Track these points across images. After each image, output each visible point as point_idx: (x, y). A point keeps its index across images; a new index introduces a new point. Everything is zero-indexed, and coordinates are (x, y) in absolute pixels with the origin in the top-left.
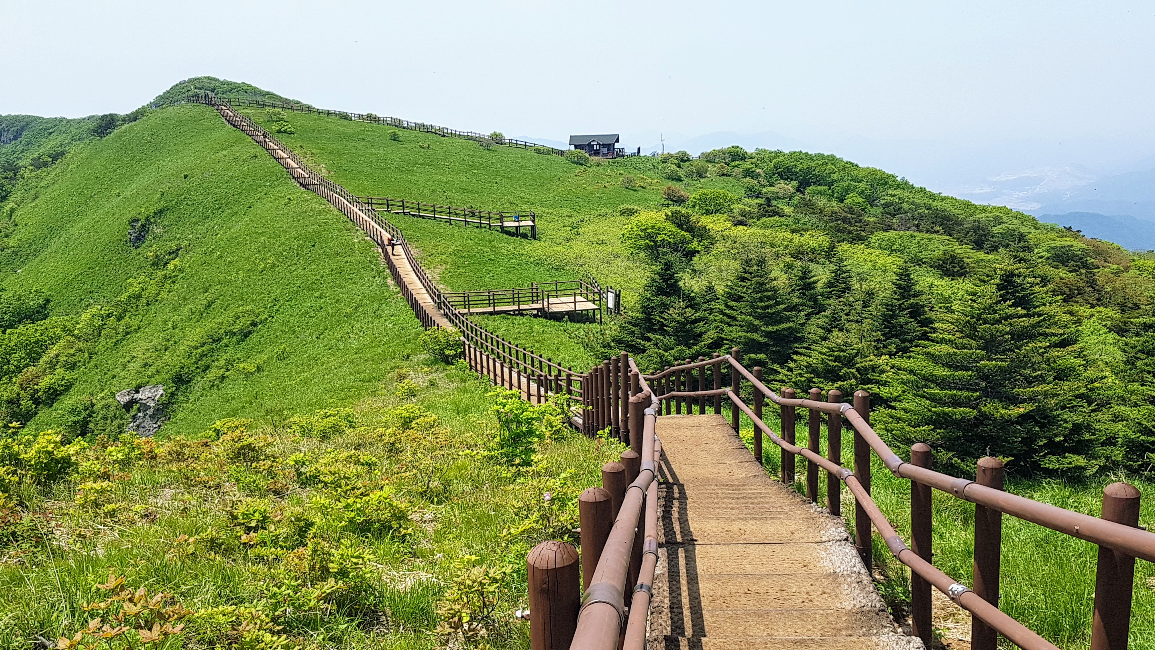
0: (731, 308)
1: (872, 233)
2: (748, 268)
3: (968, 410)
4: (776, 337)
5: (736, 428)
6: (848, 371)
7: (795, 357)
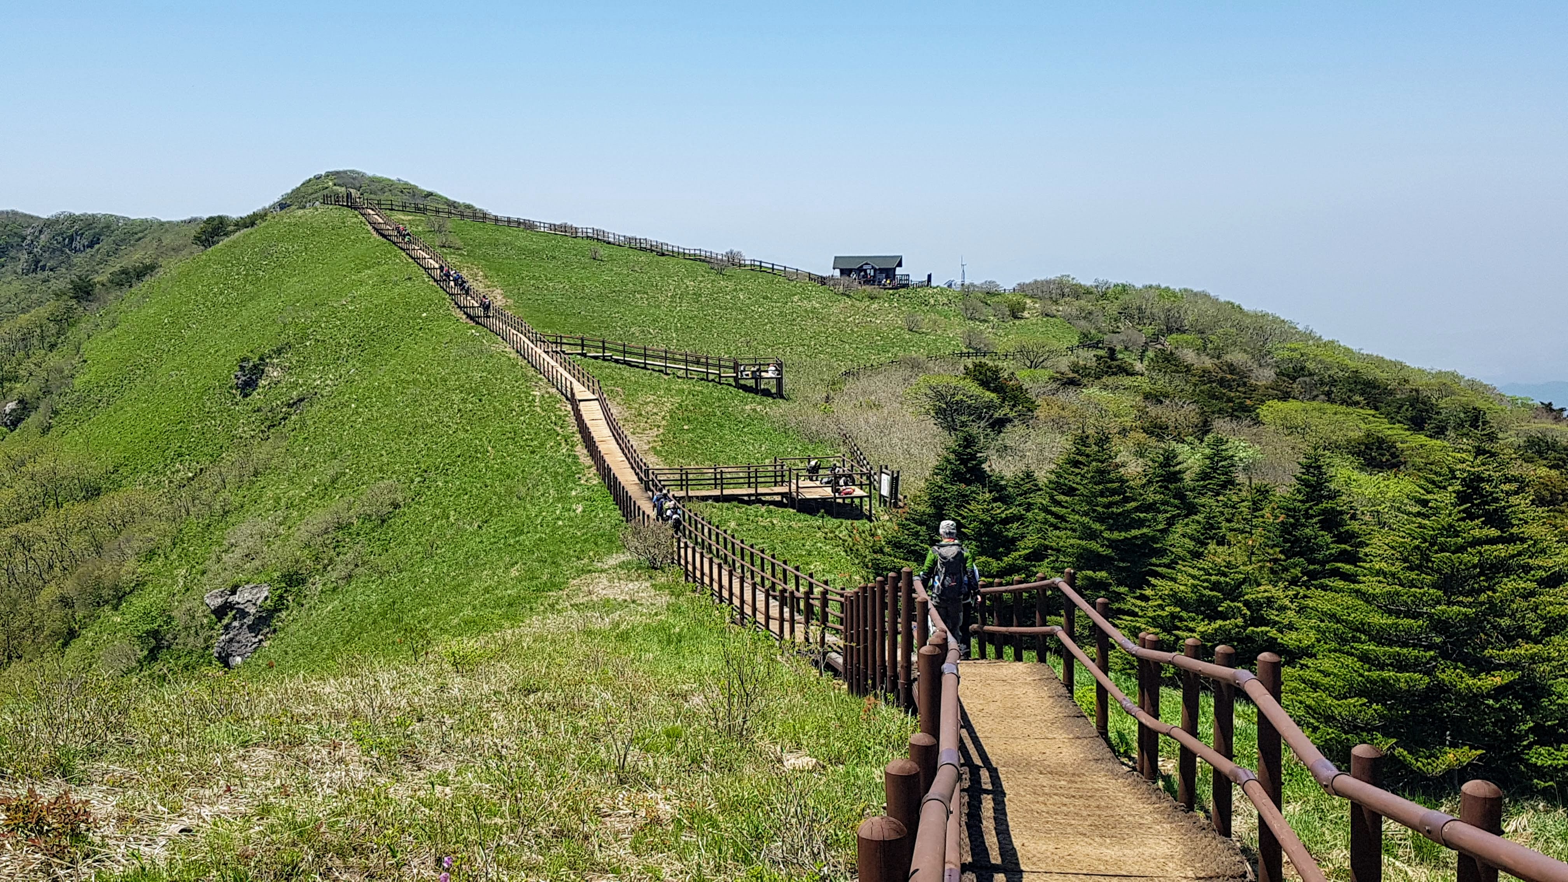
0: (1058, 504)
1: (1263, 402)
2: (1084, 448)
3: (1417, 676)
4: (1122, 548)
5: (1069, 683)
6: (1232, 604)
7: (1153, 581)
